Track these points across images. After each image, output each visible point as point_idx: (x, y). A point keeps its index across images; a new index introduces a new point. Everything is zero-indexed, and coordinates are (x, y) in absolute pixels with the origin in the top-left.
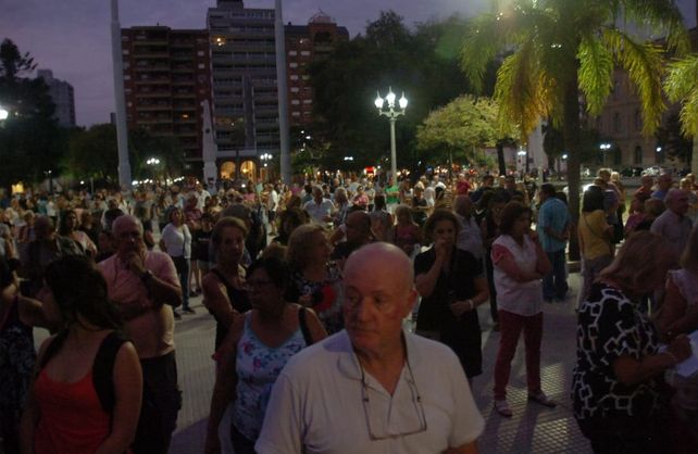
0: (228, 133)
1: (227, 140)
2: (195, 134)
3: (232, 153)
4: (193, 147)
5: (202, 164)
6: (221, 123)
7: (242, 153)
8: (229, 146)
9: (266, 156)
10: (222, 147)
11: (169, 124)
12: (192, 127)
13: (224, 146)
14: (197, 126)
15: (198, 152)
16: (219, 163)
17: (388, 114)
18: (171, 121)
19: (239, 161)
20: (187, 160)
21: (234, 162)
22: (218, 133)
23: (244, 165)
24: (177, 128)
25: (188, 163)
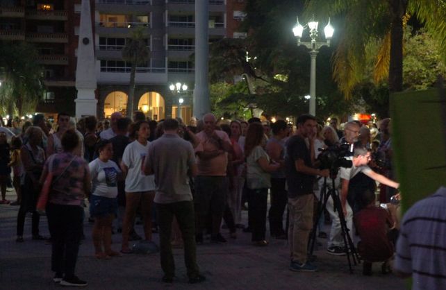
0: (121, 41)
1: (117, 54)
2: (64, 40)
3: (124, 77)
4: (57, 62)
5: (73, 93)
6: (109, 24)
7: (140, 77)
8: (121, 64)
9: (177, 87)
10: (108, 65)
11: (17, 20)
12: (59, 27)
13: (111, 63)
14: (67, 27)
15: (67, 71)
16: (102, 92)
17: (309, 45)
18: (21, 14)
19: (136, 91)
20: (48, 84)
21: (127, 92)
22: (102, 40)
23: (144, 99)
24: (31, 27)
25: (50, 89)
